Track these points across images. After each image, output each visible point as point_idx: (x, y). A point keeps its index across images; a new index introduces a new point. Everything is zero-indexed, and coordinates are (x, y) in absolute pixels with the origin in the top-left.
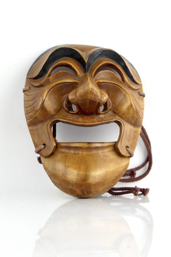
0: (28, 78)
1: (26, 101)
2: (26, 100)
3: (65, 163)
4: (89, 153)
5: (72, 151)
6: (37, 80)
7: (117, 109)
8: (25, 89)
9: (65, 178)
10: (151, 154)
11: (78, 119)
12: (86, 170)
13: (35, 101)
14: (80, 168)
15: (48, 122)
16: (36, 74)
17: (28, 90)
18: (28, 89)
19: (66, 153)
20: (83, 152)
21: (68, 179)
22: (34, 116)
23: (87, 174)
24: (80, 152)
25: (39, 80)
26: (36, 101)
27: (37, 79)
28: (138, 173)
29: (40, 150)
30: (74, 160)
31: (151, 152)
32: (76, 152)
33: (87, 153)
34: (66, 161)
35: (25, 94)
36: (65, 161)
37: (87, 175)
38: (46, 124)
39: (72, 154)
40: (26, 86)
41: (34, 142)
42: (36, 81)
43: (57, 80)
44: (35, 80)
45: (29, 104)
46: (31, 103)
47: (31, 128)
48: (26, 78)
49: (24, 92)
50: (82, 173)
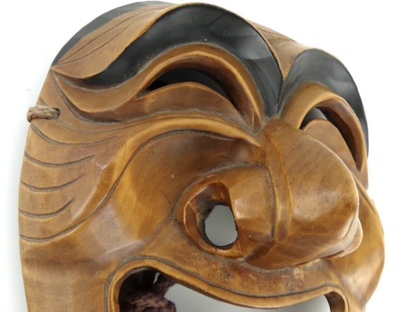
0: (57, 74)
1: (32, 159)
2: (33, 154)
6: (92, 90)
8: (38, 112)
13: (75, 174)
16: (92, 69)
17: (47, 118)
18: (49, 115)
22: (58, 235)
25: (96, 91)
26: (81, 176)
27: (91, 88)
35: (34, 129)
40: (41, 101)
42: (84, 92)
43: (169, 111)
44: (84, 89)
45: (44, 176)
46: (54, 175)
47: (35, 275)
48: (48, 71)
49: (34, 122)
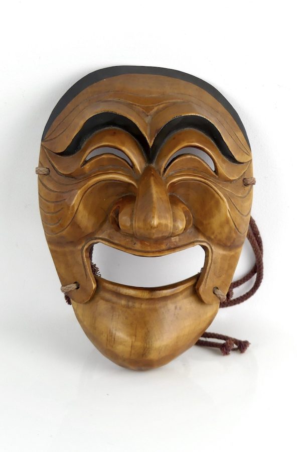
0: (44, 147)
1: (42, 198)
2: (42, 195)
4: (151, 306)
5: (123, 302)
6: (62, 157)
7: (202, 224)
8: (41, 173)
10: (262, 264)
11: (135, 244)
12: (146, 340)
13: (59, 208)
14: (136, 336)
15: (83, 244)
17: (45, 175)
19: (114, 303)
20: (141, 304)
23: (148, 346)
24: (137, 305)
25: (65, 158)
28: (237, 292)
31: (262, 260)
32: (130, 304)
33: (147, 307)
34: (114, 317)
35: (40, 180)
37: (146, 347)
38: (80, 247)
39: (124, 306)
40: (41, 163)
41: (59, 273)
44: (59, 156)
45: (48, 207)
46: (52, 207)
49: (39, 176)
50: (138, 344)
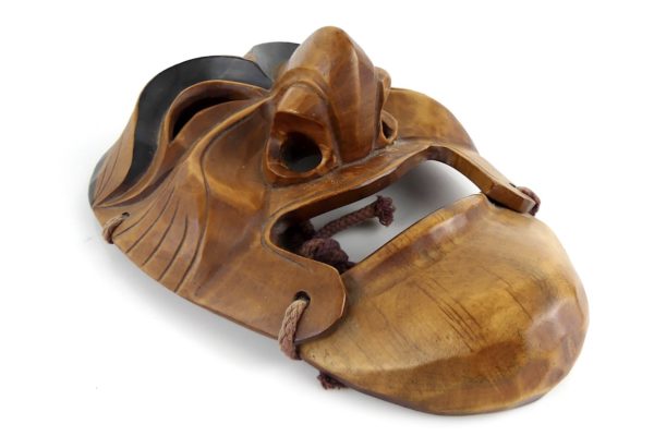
3: (434, 299)
9: (482, 343)
13: (173, 207)
17: (122, 221)
18: (121, 218)
21: (498, 336)
22: (198, 245)
25: (140, 180)
27: (134, 185)
29: (298, 323)
30: (452, 272)
34: (431, 292)
36: (430, 297)
